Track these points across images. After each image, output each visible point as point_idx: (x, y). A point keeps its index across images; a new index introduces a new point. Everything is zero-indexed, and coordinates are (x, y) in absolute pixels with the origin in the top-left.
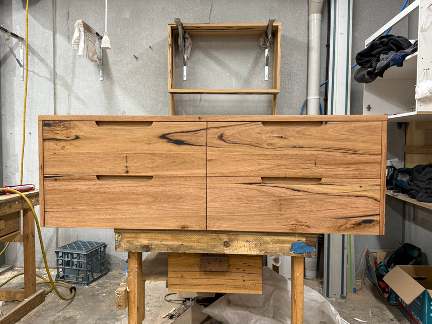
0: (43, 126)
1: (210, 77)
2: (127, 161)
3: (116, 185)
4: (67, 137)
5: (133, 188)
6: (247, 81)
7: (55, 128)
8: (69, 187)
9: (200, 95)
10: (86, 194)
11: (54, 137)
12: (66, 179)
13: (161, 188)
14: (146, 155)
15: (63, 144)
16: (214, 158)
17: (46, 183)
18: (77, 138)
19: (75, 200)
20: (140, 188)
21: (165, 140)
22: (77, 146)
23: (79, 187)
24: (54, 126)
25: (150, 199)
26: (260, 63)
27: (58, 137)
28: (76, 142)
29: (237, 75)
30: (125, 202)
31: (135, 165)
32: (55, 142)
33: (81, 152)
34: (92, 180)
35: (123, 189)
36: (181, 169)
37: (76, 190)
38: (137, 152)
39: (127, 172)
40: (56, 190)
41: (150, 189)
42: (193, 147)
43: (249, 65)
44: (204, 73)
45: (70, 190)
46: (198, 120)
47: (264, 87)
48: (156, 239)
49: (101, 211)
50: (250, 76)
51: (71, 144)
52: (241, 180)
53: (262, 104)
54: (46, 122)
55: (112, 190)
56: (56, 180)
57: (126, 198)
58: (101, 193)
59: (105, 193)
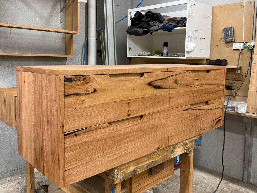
0: (65, 81)
1: (19, 14)
2: (129, 106)
3: (122, 128)
4: (87, 91)
5: (132, 127)
6: (48, 22)
7: (76, 83)
8: (87, 139)
9: (10, 28)
10: (101, 142)
11: (74, 93)
12: (85, 132)
13: (148, 123)
14: (140, 99)
15: (83, 98)
16: (173, 96)
17: (67, 140)
18: (95, 90)
19: (92, 150)
20: (136, 126)
21: (150, 87)
22: (95, 99)
23: (95, 137)
24: (76, 81)
25: (141, 134)
26: (56, 9)
27: (79, 91)
28: (94, 95)
29: (40, 16)
30: (127, 140)
31: (134, 108)
32: (76, 97)
33: (97, 103)
34: (105, 128)
35: (126, 130)
36: (158, 107)
37: (93, 140)
38: (135, 98)
39: (129, 115)
40: (76, 145)
41: (142, 125)
42: (164, 90)
43: (49, 9)
44: (13, 9)
45: (88, 142)
46: (166, 71)
47: (60, 27)
48: (139, 163)
49: (111, 153)
50: (49, 18)
51: (90, 98)
52: (183, 108)
53: (58, 39)
54: (68, 77)
55: (119, 133)
56: (76, 135)
57: (128, 137)
58: (111, 138)
59: (114, 137)
